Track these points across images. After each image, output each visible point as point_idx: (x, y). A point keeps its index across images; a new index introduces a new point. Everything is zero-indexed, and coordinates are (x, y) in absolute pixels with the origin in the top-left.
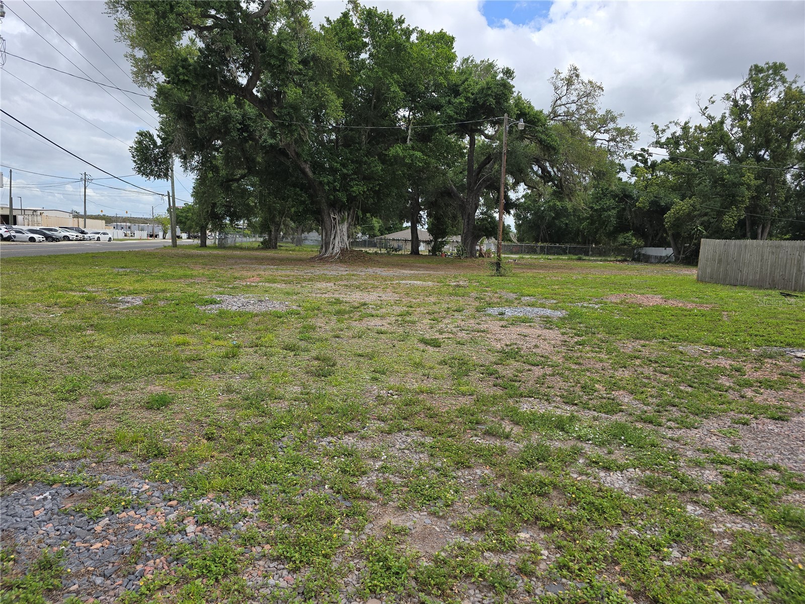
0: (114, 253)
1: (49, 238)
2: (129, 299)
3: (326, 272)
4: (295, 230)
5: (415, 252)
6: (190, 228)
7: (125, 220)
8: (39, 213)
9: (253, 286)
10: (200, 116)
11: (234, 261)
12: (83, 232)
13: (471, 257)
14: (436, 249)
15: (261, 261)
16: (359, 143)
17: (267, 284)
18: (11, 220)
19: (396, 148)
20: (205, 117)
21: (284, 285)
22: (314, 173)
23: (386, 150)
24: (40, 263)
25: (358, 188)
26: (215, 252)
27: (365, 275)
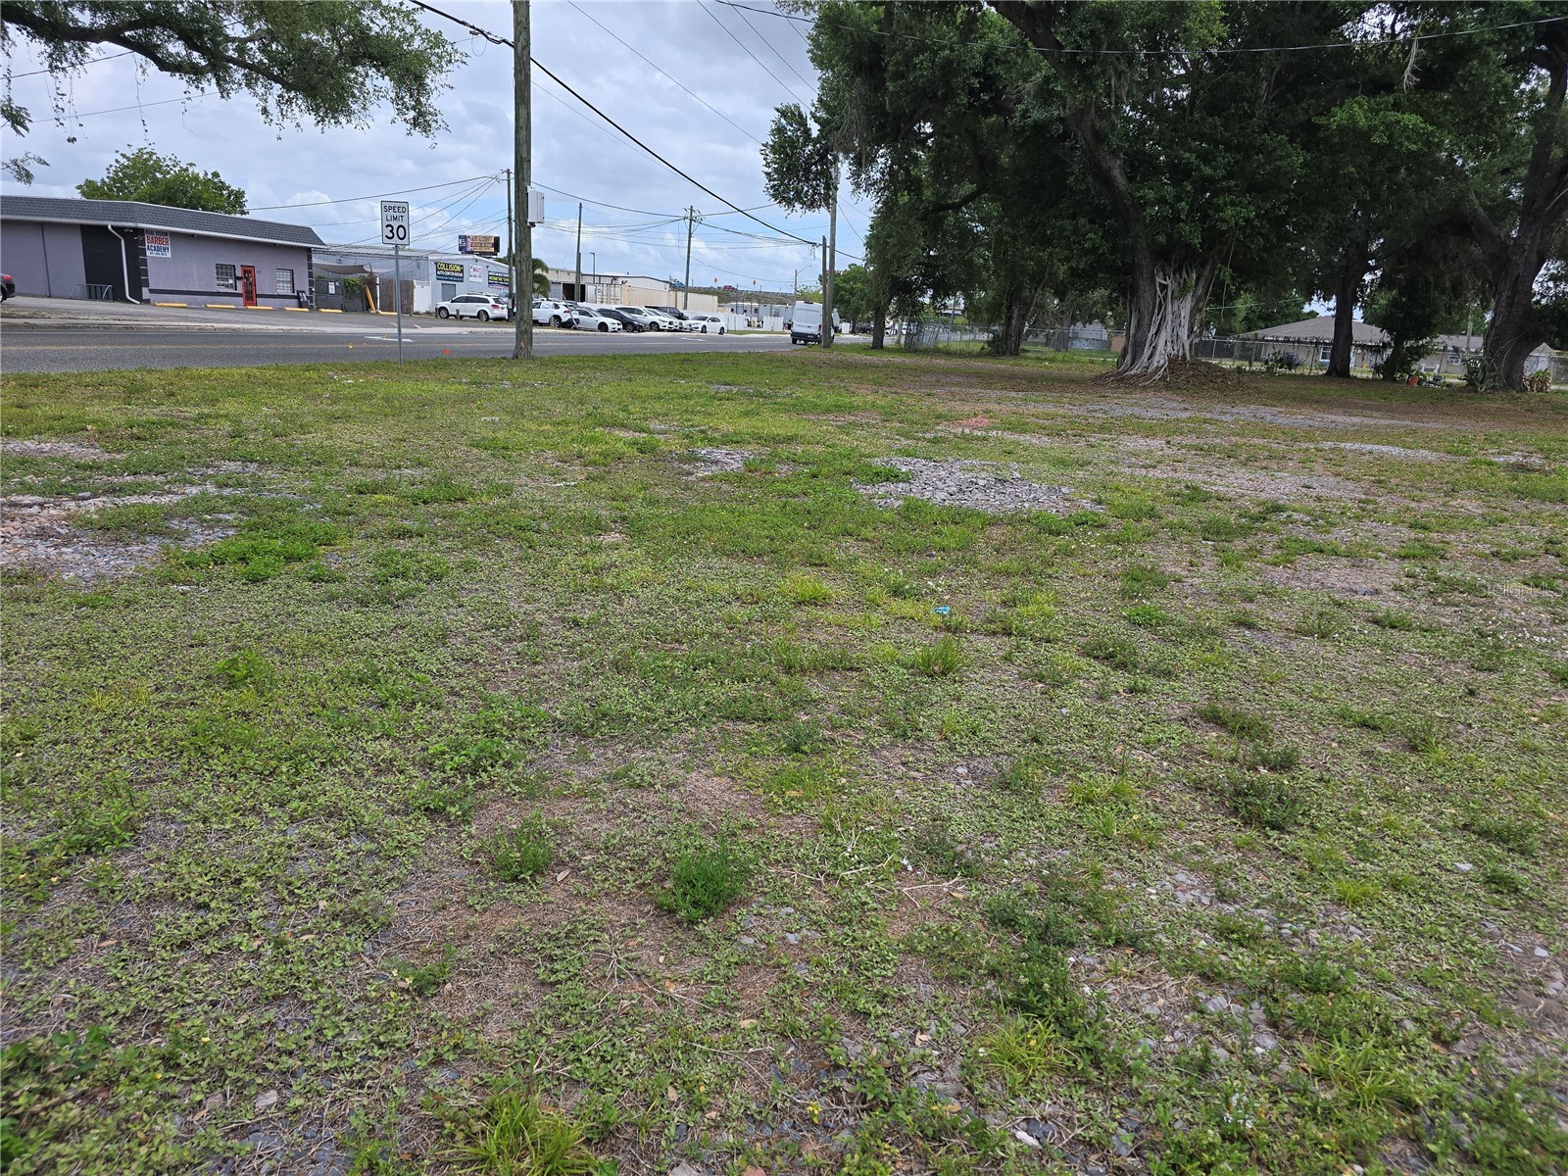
0: (720, 355)
1: (629, 325)
2: (719, 454)
3: (1137, 411)
4: (1058, 317)
5: (1339, 369)
6: (857, 311)
7: (750, 296)
8: (620, 281)
9: (978, 438)
10: (897, 64)
11: (934, 379)
12: (681, 317)
13: (1505, 388)
14: (1395, 367)
15: (988, 380)
16: (1252, 103)
17: (1009, 436)
18: (577, 291)
19: (1351, 108)
20: (907, 66)
21: (1046, 439)
22: (1131, 179)
23: (1320, 114)
24: (593, 368)
25: (1234, 212)
26: (898, 359)
27: (1236, 422)
